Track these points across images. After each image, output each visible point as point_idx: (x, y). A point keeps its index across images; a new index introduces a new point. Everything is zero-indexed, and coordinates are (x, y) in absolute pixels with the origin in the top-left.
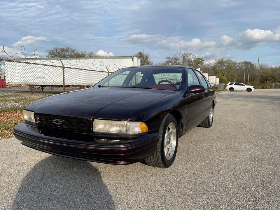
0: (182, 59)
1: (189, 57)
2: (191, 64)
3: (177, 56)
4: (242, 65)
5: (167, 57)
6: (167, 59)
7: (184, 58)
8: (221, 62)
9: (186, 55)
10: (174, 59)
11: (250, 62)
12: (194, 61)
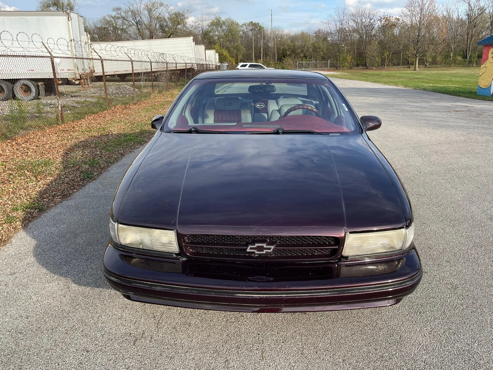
0: (146, 12)
1: (159, 10)
2: (165, 24)
3: (135, 6)
4: (247, 28)
5: (115, 7)
6: (115, 13)
7: (150, 11)
8: (217, 23)
9: (153, 4)
10: (130, 13)
11: (258, 24)
12: (169, 18)
